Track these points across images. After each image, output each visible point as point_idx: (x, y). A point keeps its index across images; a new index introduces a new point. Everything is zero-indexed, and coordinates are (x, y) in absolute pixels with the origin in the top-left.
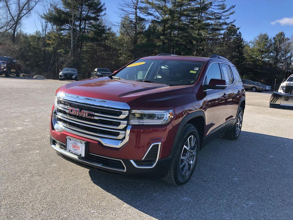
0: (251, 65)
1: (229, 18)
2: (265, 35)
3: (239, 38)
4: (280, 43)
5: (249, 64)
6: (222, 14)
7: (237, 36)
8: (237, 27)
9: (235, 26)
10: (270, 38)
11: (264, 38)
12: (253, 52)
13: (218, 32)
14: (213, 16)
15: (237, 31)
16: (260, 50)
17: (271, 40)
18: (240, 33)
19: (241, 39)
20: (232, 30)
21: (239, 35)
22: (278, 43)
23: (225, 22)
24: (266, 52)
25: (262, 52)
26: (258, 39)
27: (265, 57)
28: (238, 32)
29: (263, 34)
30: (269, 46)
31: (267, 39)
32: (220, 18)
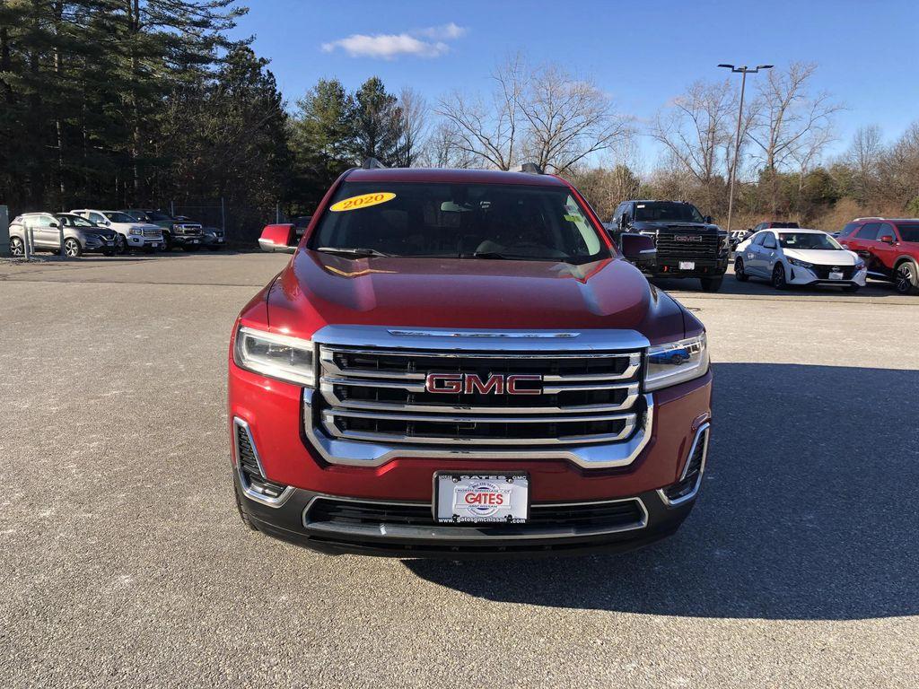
0: (314, 173)
1: (234, 25)
2: (334, 85)
3: (270, 89)
4: (377, 109)
5: (307, 171)
6: (210, 10)
7: (265, 83)
8: (258, 56)
9: (253, 52)
10: (347, 93)
11: (332, 93)
12: (310, 133)
13: (202, 66)
14: (176, 12)
15: (259, 67)
16: (329, 129)
17: (350, 99)
18: (271, 75)
19: (277, 93)
20: (245, 65)
21: (268, 80)
22: (369, 108)
23: (217, 35)
24: (345, 135)
25: (334, 133)
26: (316, 95)
27: (343, 149)
28: (264, 71)
29: (329, 80)
30: (350, 116)
31: (341, 96)
32: (204, 24)
